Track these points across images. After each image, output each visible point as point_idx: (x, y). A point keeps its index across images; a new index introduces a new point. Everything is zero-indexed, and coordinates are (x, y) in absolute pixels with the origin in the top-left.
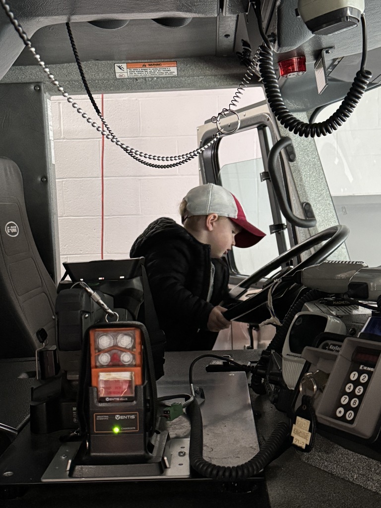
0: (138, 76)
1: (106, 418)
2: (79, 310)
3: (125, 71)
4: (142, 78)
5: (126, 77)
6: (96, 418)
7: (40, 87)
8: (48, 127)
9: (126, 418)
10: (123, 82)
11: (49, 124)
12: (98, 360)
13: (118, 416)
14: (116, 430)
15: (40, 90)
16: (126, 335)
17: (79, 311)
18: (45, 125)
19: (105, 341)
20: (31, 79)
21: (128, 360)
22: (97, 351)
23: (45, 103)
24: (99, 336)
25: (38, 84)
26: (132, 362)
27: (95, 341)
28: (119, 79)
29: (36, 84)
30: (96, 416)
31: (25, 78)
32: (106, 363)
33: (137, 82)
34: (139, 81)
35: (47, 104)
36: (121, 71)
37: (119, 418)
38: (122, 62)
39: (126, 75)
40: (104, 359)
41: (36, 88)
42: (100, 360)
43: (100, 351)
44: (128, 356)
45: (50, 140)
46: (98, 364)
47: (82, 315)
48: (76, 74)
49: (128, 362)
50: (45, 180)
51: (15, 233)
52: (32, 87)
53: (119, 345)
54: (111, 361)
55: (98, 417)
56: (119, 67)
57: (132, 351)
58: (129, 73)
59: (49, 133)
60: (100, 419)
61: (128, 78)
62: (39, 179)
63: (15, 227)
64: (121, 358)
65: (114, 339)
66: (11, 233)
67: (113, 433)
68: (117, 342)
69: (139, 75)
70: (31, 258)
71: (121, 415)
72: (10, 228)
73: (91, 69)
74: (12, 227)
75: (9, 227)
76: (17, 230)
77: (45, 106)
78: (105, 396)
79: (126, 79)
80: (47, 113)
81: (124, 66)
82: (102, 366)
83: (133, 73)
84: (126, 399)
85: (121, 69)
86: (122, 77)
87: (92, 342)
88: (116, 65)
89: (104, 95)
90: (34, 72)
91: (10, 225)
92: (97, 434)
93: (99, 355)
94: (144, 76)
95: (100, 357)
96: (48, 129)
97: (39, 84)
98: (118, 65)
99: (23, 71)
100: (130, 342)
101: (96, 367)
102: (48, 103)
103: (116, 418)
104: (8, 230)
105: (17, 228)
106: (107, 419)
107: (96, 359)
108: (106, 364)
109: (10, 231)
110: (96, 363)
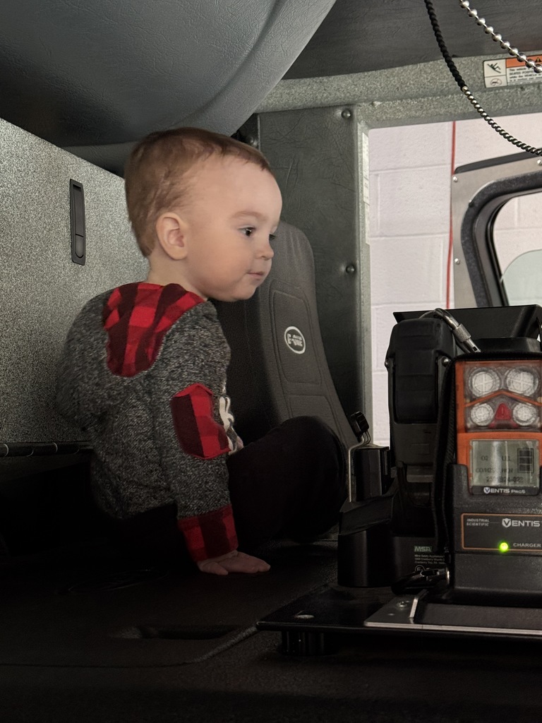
0: (526, 82)
1: (485, 522)
2: (433, 349)
3: (503, 72)
4: (534, 84)
5: (504, 84)
6: (465, 522)
7: (351, 113)
8: (362, 181)
9: (523, 525)
10: (496, 94)
11: (364, 175)
12: (470, 416)
13: (507, 520)
14: (504, 547)
15: (351, 118)
16: (524, 370)
17: (433, 351)
18: (356, 175)
19: (482, 382)
20: (338, 98)
21: (527, 418)
22: (468, 401)
23: (359, 138)
24: (473, 372)
25: (348, 107)
26: (534, 421)
27: (465, 384)
28: (491, 89)
29: (344, 107)
30: (466, 518)
31: (327, 97)
32: (486, 421)
33: (524, 92)
34: (526, 91)
35: (361, 141)
36: (494, 73)
37: (509, 524)
38: (498, 57)
39: (503, 81)
40: (482, 414)
41: (344, 114)
42: (473, 417)
43: (475, 400)
44: (528, 411)
45: (364, 203)
46: (469, 425)
47: (437, 358)
48: (414, 84)
49: (528, 421)
50: (353, 270)
51: (299, 348)
52: (339, 113)
53: (511, 388)
54: (495, 418)
55: (469, 520)
56: (492, 67)
57: (535, 400)
58: (509, 76)
59: (362, 191)
60: (474, 524)
61: (507, 87)
62: (343, 269)
63: (300, 339)
64: (514, 413)
65: (500, 379)
66: (292, 345)
67: (498, 553)
68: (506, 385)
69: (528, 78)
70: (324, 397)
71: (512, 519)
72: (292, 338)
73: (442, 73)
74: (294, 336)
75: (290, 335)
76: (303, 343)
77: (359, 143)
78: (482, 484)
79: (503, 88)
80: (362, 156)
81: (501, 64)
82: (477, 428)
83: (517, 75)
84: (523, 492)
85: (494, 69)
86: (497, 85)
87: (459, 383)
88: (486, 63)
89: (458, 123)
90: (343, 85)
91: (292, 332)
92: (467, 552)
93: (472, 407)
94: (537, 81)
95: (473, 411)
96: (362, 184)
97: (351, 108)
98: (490, 63)
99: (325, 84)
100: (532, 385)
101: (466, 430)
102: (363, 139)
103: (504, 524)
104: (289, 340)
105: (302, 341)
106: (487, 525)
107: (467, 416)
108: (485, 424)
109: (292, 342)
110: (466, 422)
